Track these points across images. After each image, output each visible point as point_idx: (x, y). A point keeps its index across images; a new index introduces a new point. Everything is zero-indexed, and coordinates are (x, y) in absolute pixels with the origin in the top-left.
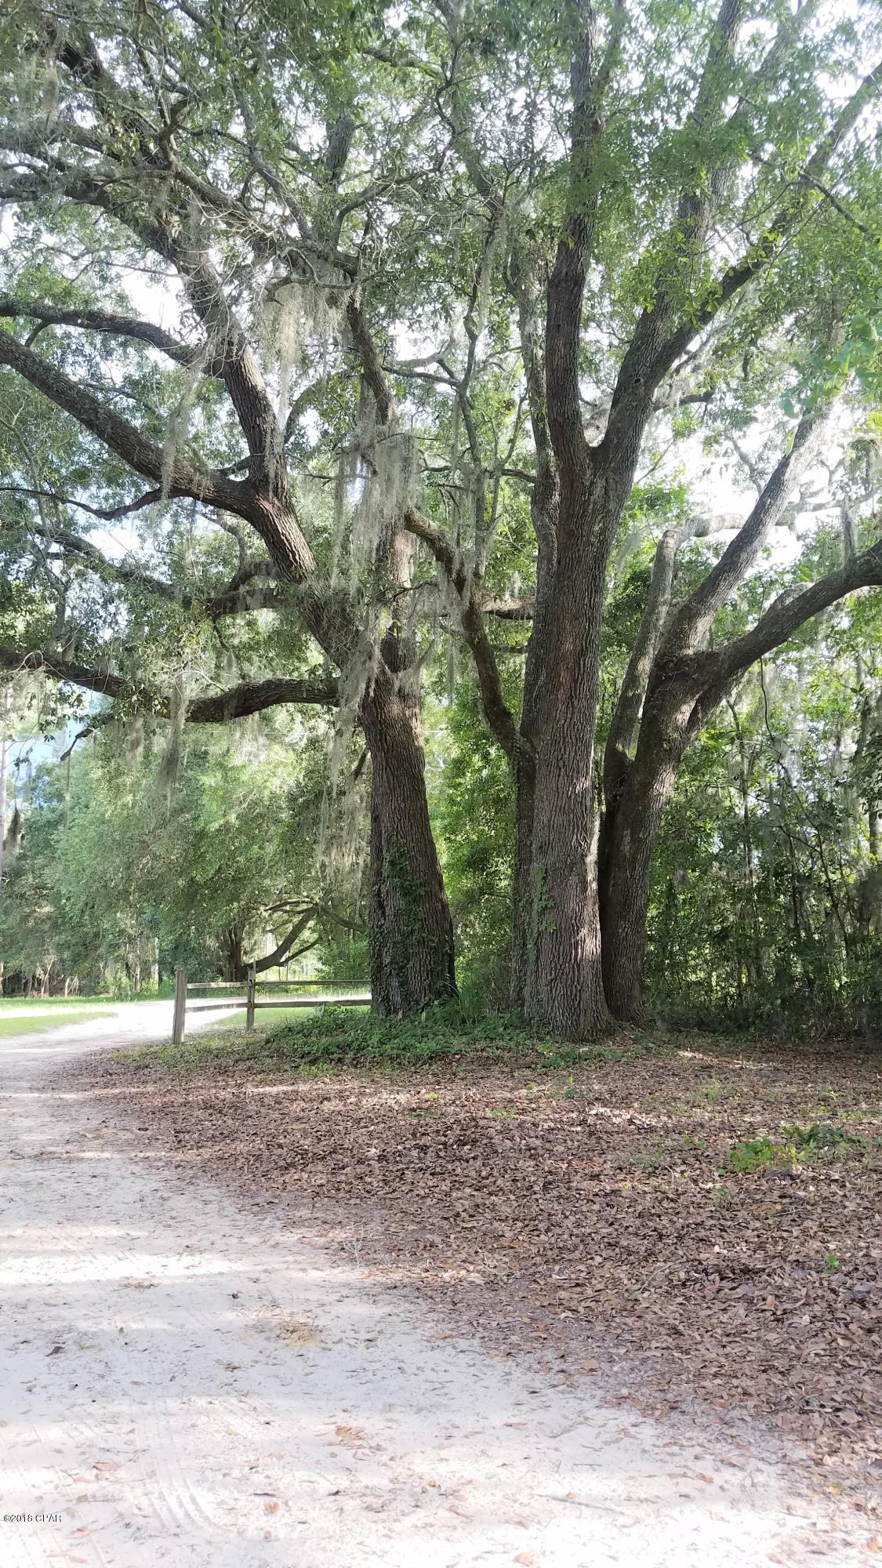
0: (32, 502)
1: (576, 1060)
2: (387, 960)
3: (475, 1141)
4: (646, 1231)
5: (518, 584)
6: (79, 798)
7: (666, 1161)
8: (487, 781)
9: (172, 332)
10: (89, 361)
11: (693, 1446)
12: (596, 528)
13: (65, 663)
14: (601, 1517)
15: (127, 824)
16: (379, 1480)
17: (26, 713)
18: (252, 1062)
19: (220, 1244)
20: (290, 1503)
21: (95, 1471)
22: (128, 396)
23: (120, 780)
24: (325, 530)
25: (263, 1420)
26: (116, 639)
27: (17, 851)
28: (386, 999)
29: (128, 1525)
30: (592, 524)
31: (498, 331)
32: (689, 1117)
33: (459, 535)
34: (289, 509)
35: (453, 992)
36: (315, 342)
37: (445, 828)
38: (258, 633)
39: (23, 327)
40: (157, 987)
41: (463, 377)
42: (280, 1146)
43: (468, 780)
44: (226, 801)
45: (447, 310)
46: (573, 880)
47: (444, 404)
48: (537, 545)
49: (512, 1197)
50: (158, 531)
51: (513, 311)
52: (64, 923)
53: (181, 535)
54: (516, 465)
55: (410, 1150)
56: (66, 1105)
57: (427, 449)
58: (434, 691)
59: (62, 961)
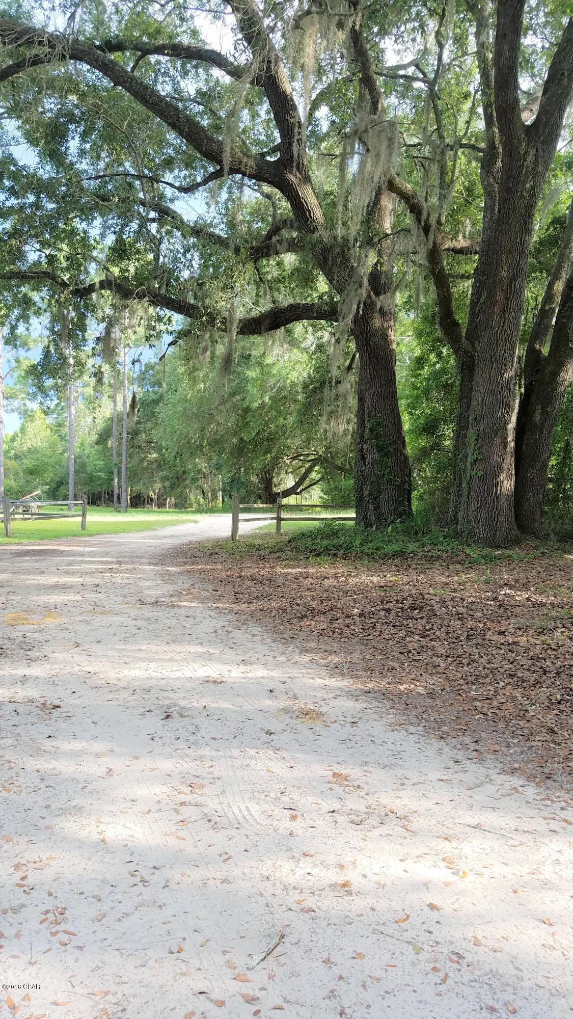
0: (137, 183)
1: (493, 559)
2: (367, 493)
3: (422, 608)
4: (535, 668)
5: (469, 228)
6: (171, 385)
7: (551, 625)
8: (439, 372)
9: (229, 56)
10: (173, 80)
11: (560, 801)
12: (528, 186)
13: (160, 295)
14: (498, 839)
15: (201, 402)
16: (360, 806)
17: (137, 329)
18: (280, 553)
19: (262, 660)
20: (305, 815)
21: (190, 788)
22: (199, 104)
23: (196, 374)
24: (332, 193)
25: (288, 765)
26: (192, 278)
27: (136, 418)
28: (365, 518)
29: (209, 821)
30: (525, 182)
31: (460, 41)
32: (569, 597)
33: (427, 193)
34: (307, 179)
35: (409, 514)
36: (328, 57)
37: (408, 405)
38: (284, 271)
39: (129, 59)
40: (221, 505)
41: (433, 76)
42: (298, 605)
43: (426, 371)
44: (263, 388)
45: (422, 26)
46: (497, 440)
47: (419, 96)
48: (483, 198)
49: (446, 643)
50: (219, 199)
51: (471, 26)
52: (164, 464)
53: (234, 201)
54: (470, 140)
55: (379, 611)
56: (170, 574)
57: (405, 131)
58: (404, 308)
59: (165, 487)
